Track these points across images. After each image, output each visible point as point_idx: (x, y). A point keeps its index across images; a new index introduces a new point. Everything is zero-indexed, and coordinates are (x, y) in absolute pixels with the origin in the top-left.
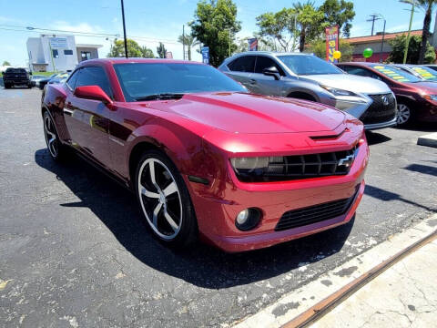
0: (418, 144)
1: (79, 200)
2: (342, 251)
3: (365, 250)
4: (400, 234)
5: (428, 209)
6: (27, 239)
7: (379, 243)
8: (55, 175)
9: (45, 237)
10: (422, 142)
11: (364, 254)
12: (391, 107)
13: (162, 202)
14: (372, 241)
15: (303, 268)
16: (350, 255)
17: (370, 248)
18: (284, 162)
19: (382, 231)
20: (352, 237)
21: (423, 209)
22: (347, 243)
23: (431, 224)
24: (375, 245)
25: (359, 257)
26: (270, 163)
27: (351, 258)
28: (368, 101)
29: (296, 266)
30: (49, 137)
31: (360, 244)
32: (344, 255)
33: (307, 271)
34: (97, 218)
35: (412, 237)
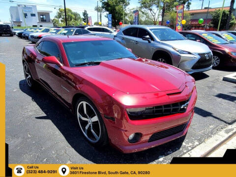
0: (223, 80)
1: (45, 115)
2: (181, 149)
3: (193, 148)
4: (211, 139)
5: (225, 122)
6: (20, 140)
7: (200, 144)
8: (31, 98)
9: (29, 138)
10: (225, 79)
11: (192, 151)
12: (210, 60)
13: (89, 123)
14: (197, 143)
15: (161, 159)
16: (185, 151)
17: (195, 147)
18: (153, 108)
19: (202, 136)
20: (186, 140)
21: (223, 123)
22: (184, 144)
23: (227, 132)
24: (198, 145)
25: (189, 152)
26: (146, 109)
27: (185, 153)
28: (198, 57)
29: (158, 158)
30: (27, 76)
31: (190, 144)
32: (182, 151)
33: (163, 161)
34: (55, 127)
35: (217, 140)
